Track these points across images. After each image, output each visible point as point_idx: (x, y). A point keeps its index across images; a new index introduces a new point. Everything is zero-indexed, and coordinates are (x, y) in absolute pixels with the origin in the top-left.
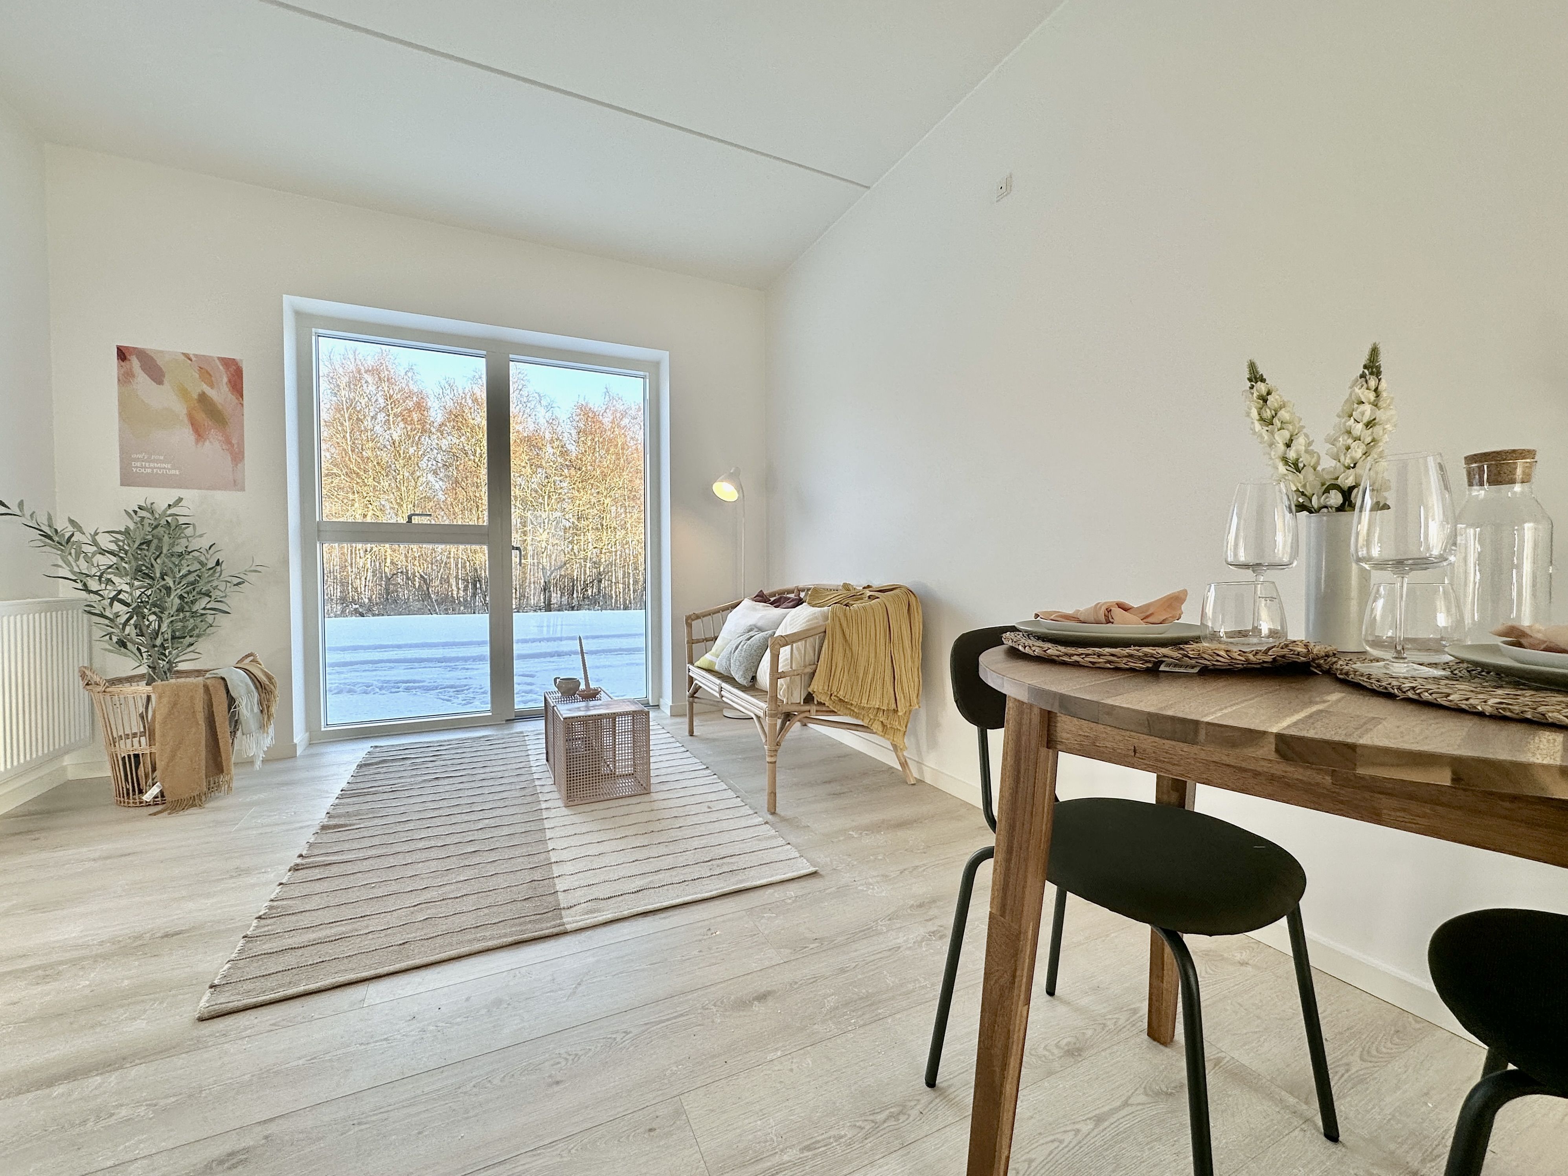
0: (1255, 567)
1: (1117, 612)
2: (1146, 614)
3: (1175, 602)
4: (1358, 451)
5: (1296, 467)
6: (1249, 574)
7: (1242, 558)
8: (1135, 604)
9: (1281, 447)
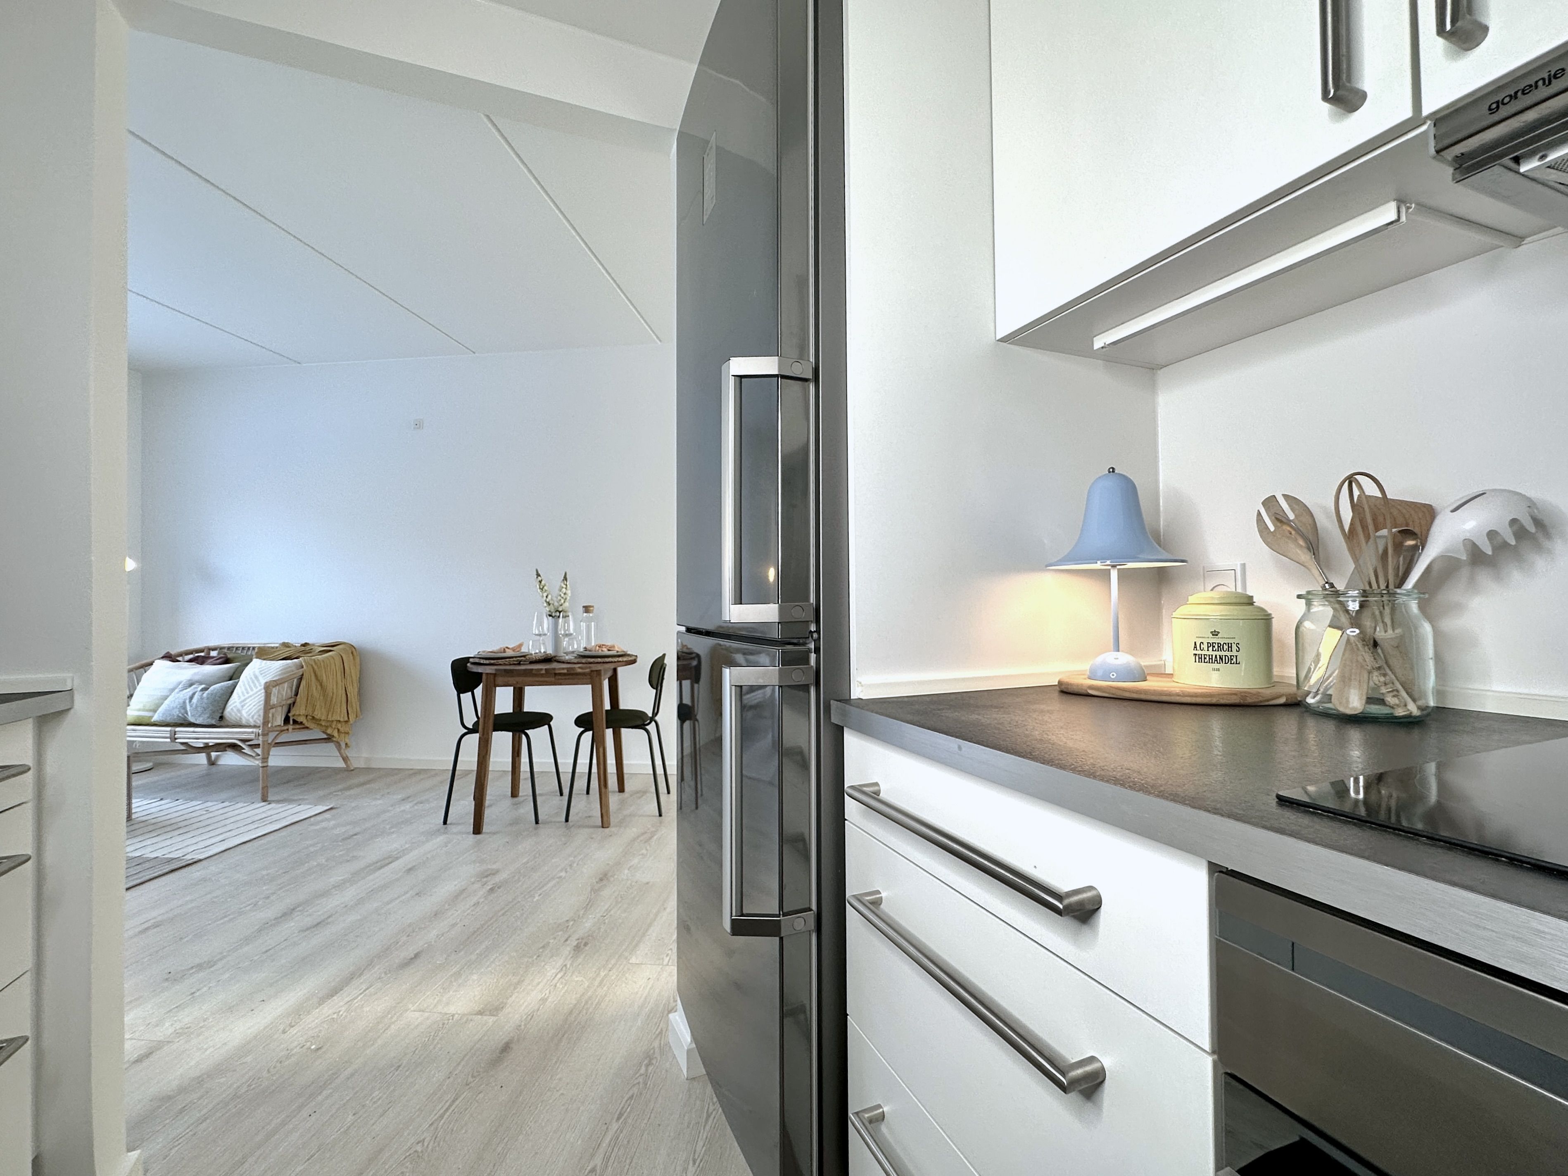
0: (540, 635)
1: (507, 650)
2: (513, 650)
3: (520, 646)
4: (562, 601)
5: (549, 604)
6: (538, 637)
7: (537, 633)
8: (510, 647)
9: (545, 598)
